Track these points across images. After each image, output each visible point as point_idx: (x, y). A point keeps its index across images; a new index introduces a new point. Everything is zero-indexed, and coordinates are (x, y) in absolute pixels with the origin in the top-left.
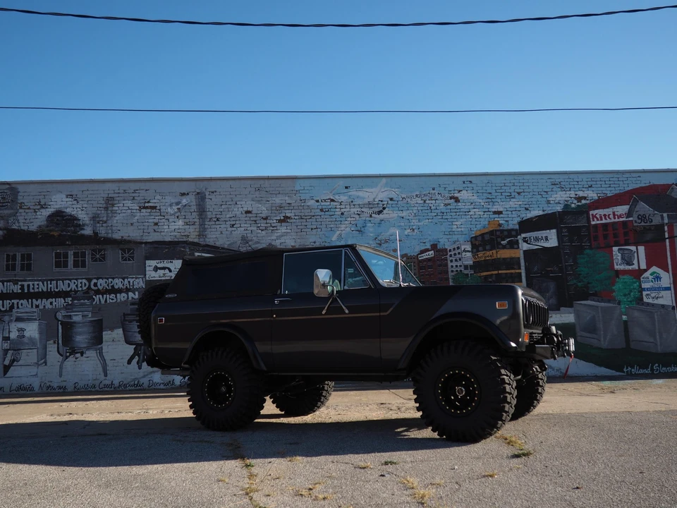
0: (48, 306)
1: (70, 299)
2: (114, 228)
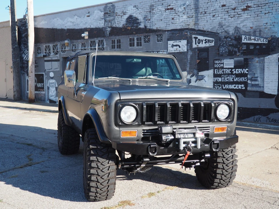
2: (154, 23)
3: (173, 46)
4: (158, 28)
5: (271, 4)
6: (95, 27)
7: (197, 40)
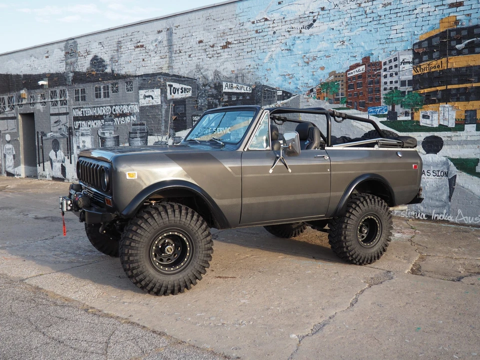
0: (94, 126)
1: (103, 121)
2: (122, 66)
3: (145, 97)
4: (127, 73)
5: (254, 39)
6: (55, 72)
7: (172, 88)
